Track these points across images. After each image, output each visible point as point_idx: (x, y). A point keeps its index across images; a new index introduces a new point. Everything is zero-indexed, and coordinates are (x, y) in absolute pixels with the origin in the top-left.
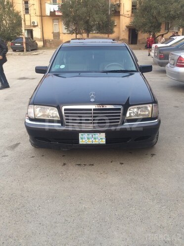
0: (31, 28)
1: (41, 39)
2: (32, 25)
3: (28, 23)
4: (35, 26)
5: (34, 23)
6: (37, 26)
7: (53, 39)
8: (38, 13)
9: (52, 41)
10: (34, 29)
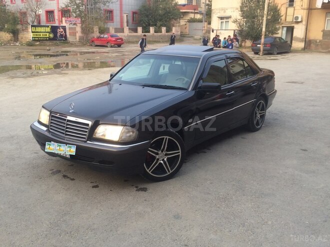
0: (293, 25)
1: (303, 38)
2: (294, 20)
3: (289, 19)
4: (297, 23)
5: (297, 18)
6: (301, 22)
7: (321, 39)
8: (306, 6)
9: (320, 41)
10: (296, 26)
